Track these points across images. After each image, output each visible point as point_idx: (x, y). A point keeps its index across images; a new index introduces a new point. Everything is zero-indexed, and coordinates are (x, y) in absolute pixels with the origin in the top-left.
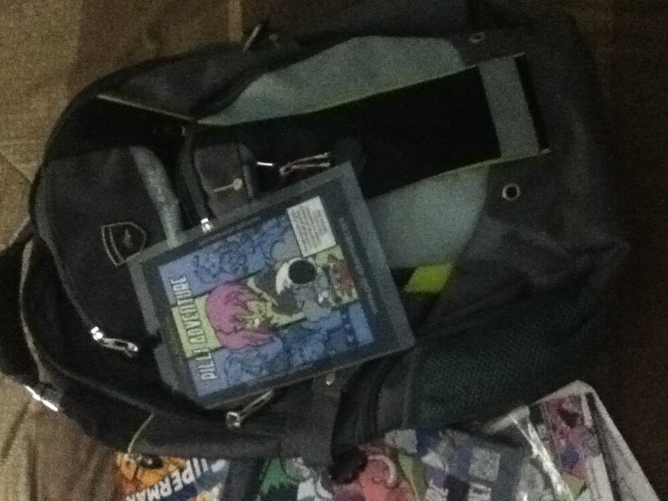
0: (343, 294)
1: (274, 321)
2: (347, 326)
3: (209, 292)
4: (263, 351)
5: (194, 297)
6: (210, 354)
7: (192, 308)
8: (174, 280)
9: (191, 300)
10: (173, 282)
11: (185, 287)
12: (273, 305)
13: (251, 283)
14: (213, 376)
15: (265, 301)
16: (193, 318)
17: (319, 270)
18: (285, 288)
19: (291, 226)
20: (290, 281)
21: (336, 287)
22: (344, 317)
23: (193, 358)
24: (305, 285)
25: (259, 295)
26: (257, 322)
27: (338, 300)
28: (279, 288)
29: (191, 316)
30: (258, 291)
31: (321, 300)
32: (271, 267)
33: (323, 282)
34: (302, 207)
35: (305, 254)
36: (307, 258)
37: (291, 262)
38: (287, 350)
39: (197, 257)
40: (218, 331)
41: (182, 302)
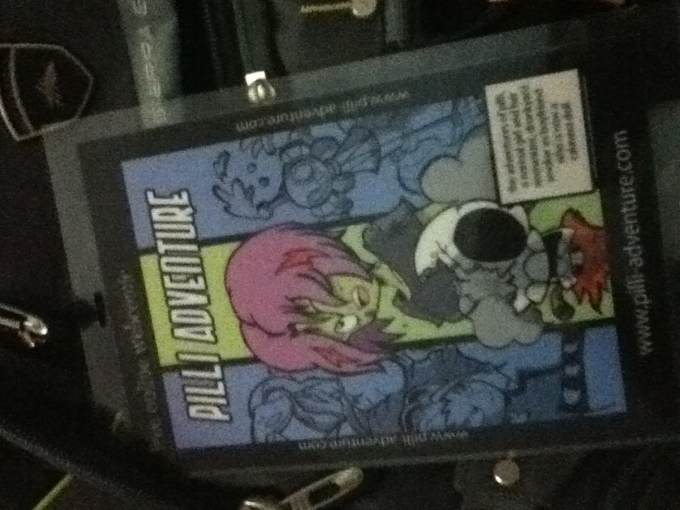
0: (580, 301)
1: (393, 328)
2: (572, 371)
3: (243, 238)
4: (352, 385)
5: (202, 243)
6: (217, 369)
7: (193, 265)
8: (156, 196)
9: (194, 248)
10: (152, 200)
11: (182, 216)
12: (400, 296)
13: (353, 236)
14: (217, 414)
15: (381, 282)
16: (192, 285)
17: (534, 239)
18: (439, 262)
19: (486, 126)
20: (453, 251)
21: (567, 284)
22: (570, 349)
23: (177, 368)
24: (490, 265)
25: (370, 268)
26: (350, 323)
27: (564, 310)
28: (424, 259)
29: (187, 281)
30: (368, 257)
31: (521, 303)
32: (413, 210)
33: (539, 266)
34: (525, 88)
35: (506, 197)
36: (511, 206)
37: (468, 208)
38: (412, 394)
39: (226, 155)
40: (247, 323)
41: (171, 247)
